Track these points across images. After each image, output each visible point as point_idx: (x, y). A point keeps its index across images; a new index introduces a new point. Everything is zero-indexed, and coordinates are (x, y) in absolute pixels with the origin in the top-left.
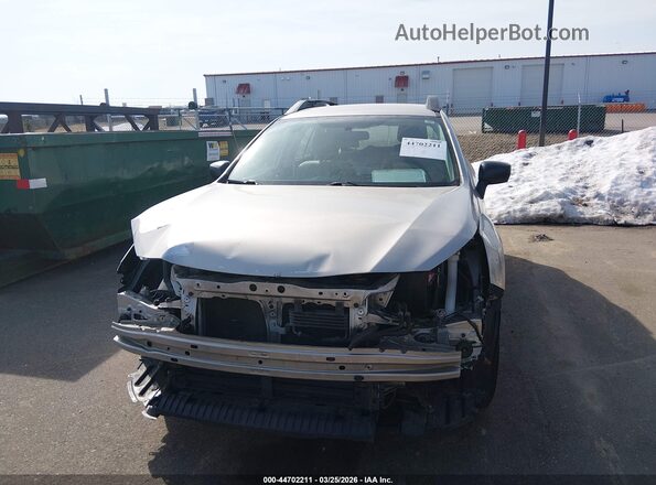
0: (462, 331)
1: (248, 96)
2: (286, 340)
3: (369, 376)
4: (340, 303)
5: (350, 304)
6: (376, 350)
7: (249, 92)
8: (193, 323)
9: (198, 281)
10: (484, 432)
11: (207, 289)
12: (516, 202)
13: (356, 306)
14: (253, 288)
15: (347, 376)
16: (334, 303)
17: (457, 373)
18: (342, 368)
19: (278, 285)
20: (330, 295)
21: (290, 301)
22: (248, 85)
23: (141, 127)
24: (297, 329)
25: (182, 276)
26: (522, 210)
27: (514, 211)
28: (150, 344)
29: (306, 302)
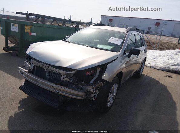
0: (90, 89)
1: (111, 23)
2: (50, 80)
3: (61, 93)
4: (60, 74)
5: (62, 74)
6: (63, 87)
7: (112, 21)
8: (32, 70)
9: (34, 61)
10: (100, 118)
11: (36, 63)
12: (168, 65)
13: (63, 75)
14: (43, 65)
15: (55, 91)
16: (59, 73)
17: (82, 98)
18: (55, 89)
19: (48, 66)
20: (58, 71)
21: (51, 70)
22: (112, 19)
23: (74, 26)
24: (52, 78)
25: (33, 59)
26: (168, 67)
27: (166, 67)
28: (23, 73)
29: (54, 71)
